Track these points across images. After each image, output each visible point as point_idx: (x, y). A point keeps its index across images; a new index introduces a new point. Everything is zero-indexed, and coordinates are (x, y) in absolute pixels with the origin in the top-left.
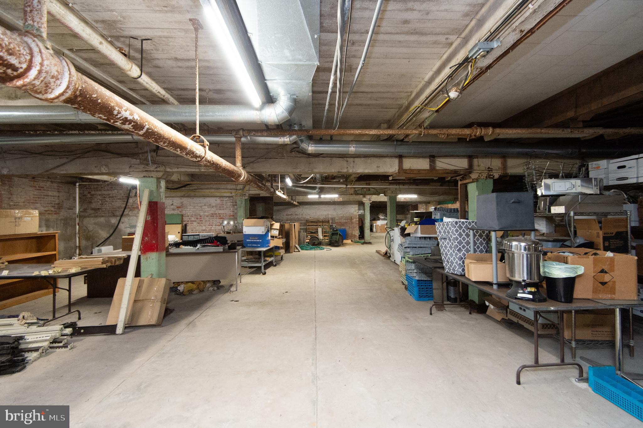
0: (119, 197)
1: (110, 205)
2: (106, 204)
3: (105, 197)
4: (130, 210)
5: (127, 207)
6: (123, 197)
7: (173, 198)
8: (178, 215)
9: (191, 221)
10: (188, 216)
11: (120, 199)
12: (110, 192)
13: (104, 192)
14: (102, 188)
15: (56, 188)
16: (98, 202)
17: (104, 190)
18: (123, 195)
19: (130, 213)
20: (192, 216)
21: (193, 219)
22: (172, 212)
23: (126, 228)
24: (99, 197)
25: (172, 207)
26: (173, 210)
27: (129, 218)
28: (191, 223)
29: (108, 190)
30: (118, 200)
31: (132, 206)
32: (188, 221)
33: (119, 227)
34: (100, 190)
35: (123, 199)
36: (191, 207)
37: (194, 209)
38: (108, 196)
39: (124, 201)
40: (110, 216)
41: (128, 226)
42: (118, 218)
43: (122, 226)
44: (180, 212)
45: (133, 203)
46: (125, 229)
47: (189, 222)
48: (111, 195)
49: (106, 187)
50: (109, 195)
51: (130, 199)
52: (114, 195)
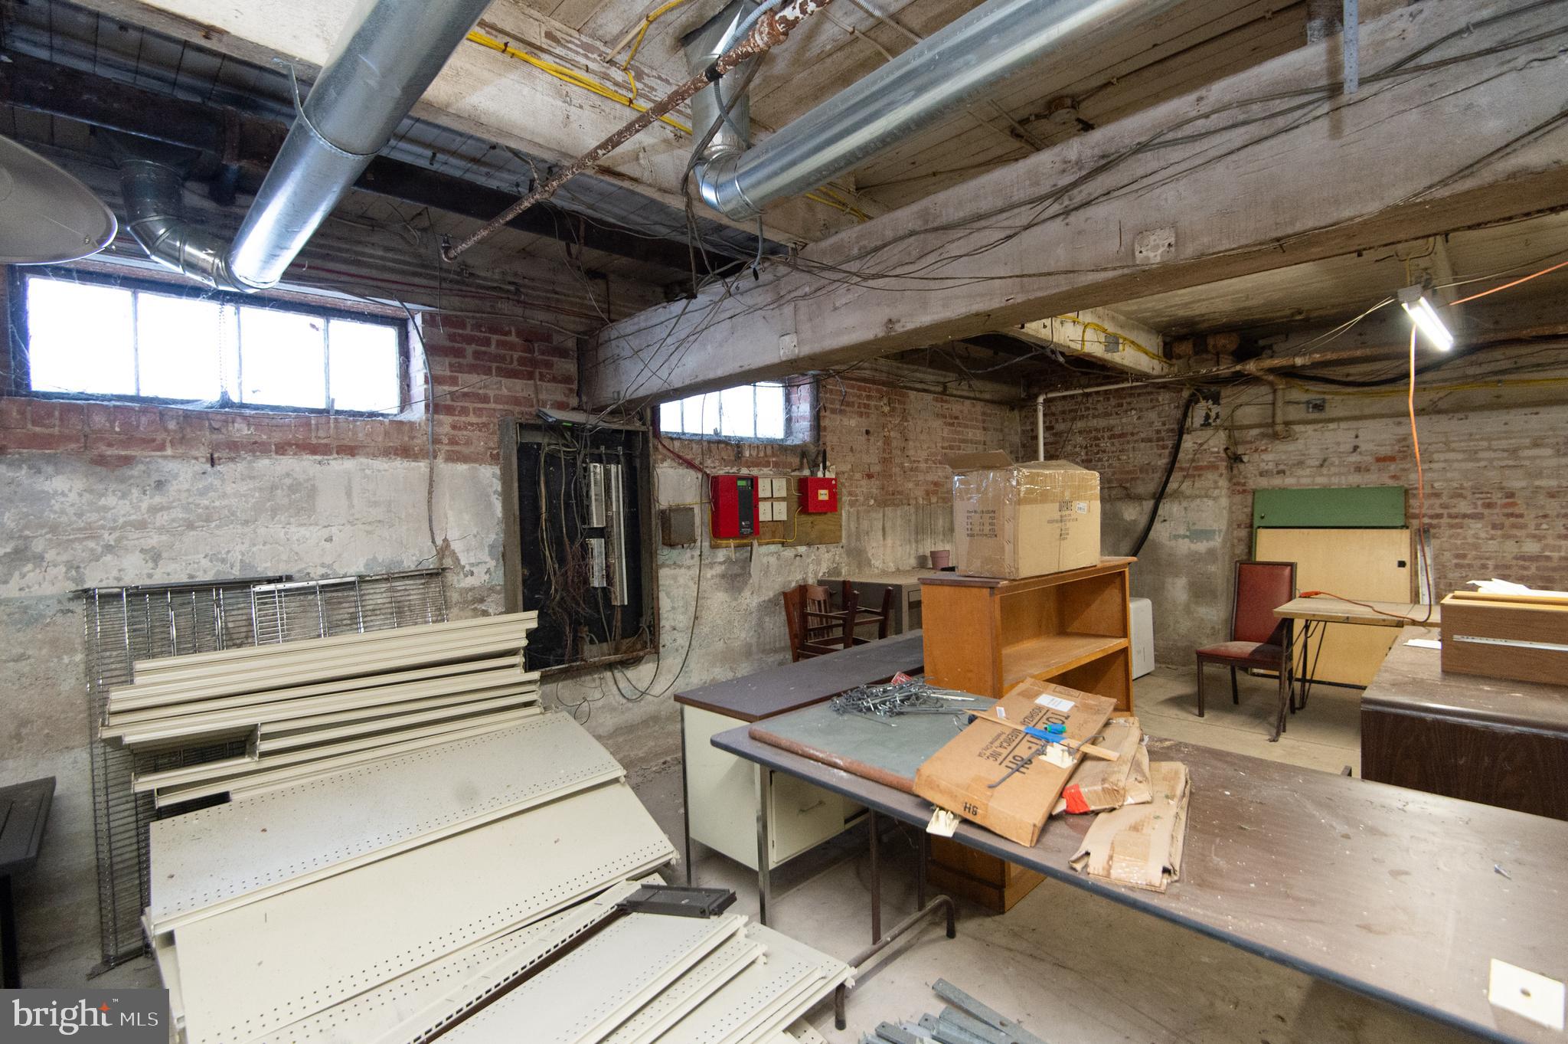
0: (1143, 435)
1: (1116, 463)
2: (1100, 460)
3: (1096, 439)
4: (1185, 477)
5: (1177, 465)
6: (1158, 432)
7: (1360, 424)
8: (1382, 489)
9: (1450, 516)
10: (1437, 495)
11: (1150, 440)
12: (1112, 421)
13: (1094, 423)
14: (1088, 409)
15: (980, 417)
16: (1078, 454)
17: (1094, 417)
18: (1158, 425)
19: (1186, 486)
20: (1458, 495)
21: (1463, 507)
22: (1355, 479)
23: (1176, 537)
24: (1079, 439)
25: (1354, 458)
26: (1358, 469)
27: (1185, 504)
28: (1452, 526)
29: (1107, 415)
30: (1143, 445)
31: (1193, 460)
32: (1439, 516)
33: (1152, 534)
34: (1082, 417)
35: (1158, 440)
36: (1452, 456)
37: (1470, 465)
38: (1106, 435)
39: (1164, 447)
40: (1120, 499)
41: (1182, 531)
42: (1149, 505)
43: (1161, 532)
44: (1394, 477)
45: (1195, 452)
46: (1173, 543)
47: (1445, 520)
48: (1117, 431)
49: (1099, 406)
50: (1110, 429)
51: (1185, 437)
52: (1130, 429)
